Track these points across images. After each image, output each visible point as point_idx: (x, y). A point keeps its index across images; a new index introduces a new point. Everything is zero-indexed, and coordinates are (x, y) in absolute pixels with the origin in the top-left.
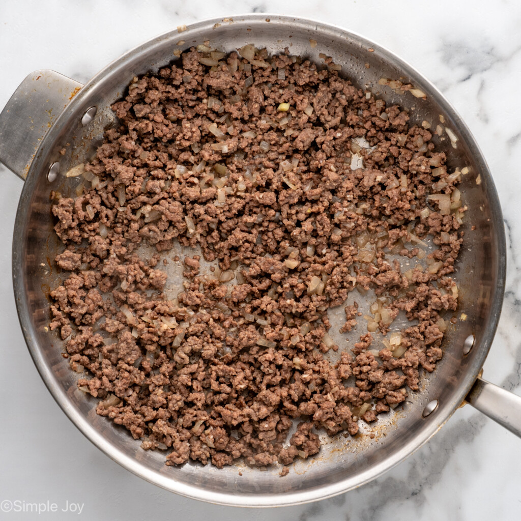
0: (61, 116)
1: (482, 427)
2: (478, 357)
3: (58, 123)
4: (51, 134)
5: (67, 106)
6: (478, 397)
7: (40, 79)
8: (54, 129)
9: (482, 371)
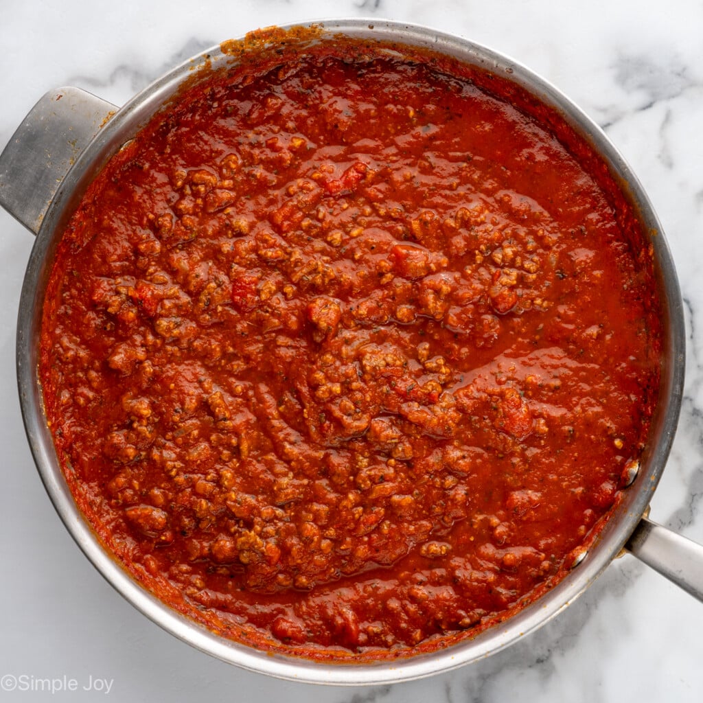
0: (88, 148)
1: (637, 576)
2: (644, 489)
3: (84, 158)
4: (74, 173)
5: (95, 136)
6: (642, 544)
7: (61, 98)
8: (78, 166)
9: (649, 509)
